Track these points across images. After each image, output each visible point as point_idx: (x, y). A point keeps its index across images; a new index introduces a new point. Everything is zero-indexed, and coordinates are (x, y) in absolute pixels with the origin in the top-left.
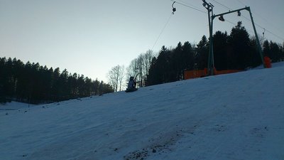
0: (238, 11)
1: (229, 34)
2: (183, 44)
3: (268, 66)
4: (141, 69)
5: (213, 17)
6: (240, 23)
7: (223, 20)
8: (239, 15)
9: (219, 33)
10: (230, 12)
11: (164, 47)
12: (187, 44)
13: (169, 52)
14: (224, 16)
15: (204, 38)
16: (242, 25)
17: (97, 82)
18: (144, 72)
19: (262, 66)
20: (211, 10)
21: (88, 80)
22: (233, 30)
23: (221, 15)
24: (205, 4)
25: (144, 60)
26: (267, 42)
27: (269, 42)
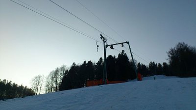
0: (122, 44)
1: (117, 57)
2: (87, 62)
3: (140, 79)
4: (57, 78)
5: (107, 46)
6: (123, 51)
7: (113, 49)
8: (123, 46)
9: (110, 56)
10: (117, 44)
11: (74, 63)
12: (90, 62)
13: (78, 67)
14: (113, 46)
15: (101, 59)
16: (125, 53)
17: (22, 87)
18: (59, 81)
19: (137, 79)
20: (106, 42)
21: (15, 85)
22: (119, 55)
23: (112, 45)
24: (102, 37)
25: (60, 72)
26: (139, 64)
27: (141, 64)
